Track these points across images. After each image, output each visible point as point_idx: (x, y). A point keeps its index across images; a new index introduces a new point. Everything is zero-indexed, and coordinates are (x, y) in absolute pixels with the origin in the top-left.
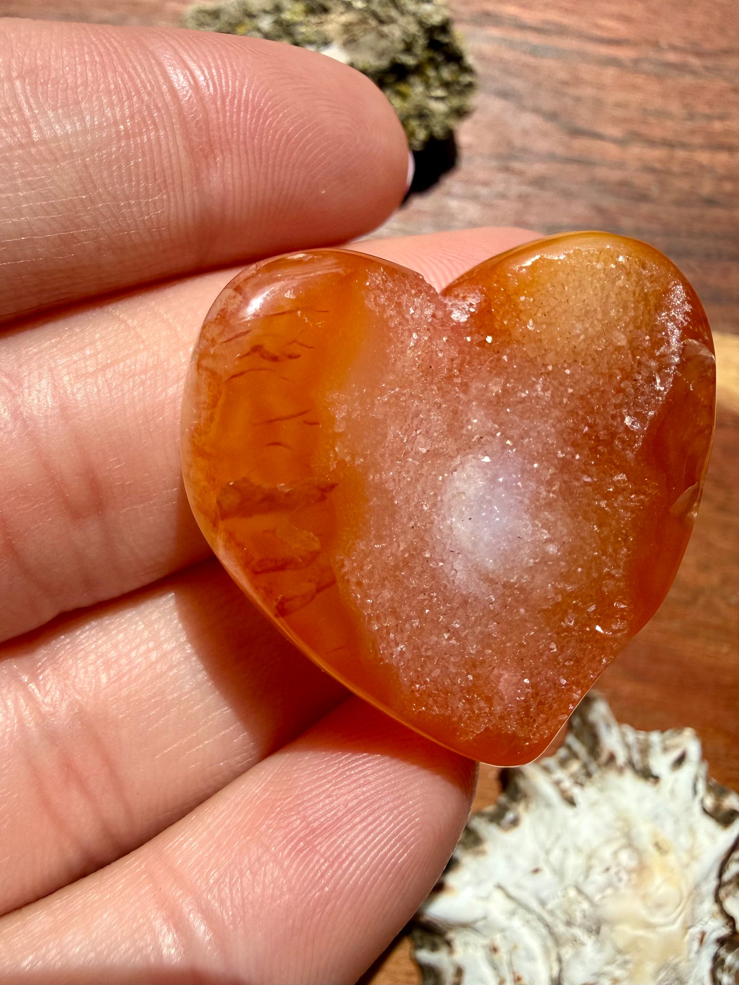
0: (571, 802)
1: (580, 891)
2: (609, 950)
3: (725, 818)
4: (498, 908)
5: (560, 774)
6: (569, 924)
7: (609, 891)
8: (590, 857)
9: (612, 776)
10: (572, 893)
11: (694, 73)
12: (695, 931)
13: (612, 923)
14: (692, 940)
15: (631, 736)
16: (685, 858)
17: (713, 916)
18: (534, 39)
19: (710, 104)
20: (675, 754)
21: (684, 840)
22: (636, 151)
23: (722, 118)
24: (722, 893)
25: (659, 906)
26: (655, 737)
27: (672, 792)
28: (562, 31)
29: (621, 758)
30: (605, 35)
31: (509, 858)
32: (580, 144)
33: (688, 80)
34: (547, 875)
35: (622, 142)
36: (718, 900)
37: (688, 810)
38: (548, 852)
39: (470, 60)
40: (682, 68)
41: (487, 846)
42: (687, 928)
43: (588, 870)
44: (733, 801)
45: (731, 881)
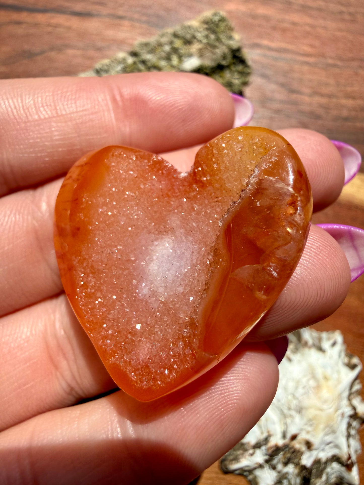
0: (290, 360)
1: (294, 396)
2: (305, 420)
3: (353, 367)
6: (289, 409)
7: (305, 396)
8: (298, 382)
9: (306, 350)
10: (290, 397)
11: (340, 68)
12: (340, 412)
13: (307, 408)
14: (338, 416)
15: (315, 334)
16: (336, 382)
17: (347, 406)
18: (274, 54)
19: (346, 80)
20: (331, 342)
21: (335, 376)
22: (317, 99)
24: (351, 397)
25: (325, 402)
26: (324, 335)
27: (331, 357)
29: (310, 342)
30: (303, 52)
32: (294, 96)
33: (337, 71)
35: (311, 95)
36: (349, 399)
37: (337, 364)
39: (250, 63)
40: (334, 66)
42: (336, 410)
43: (297, 388)
44: (355, 360)
45: (355, 392)
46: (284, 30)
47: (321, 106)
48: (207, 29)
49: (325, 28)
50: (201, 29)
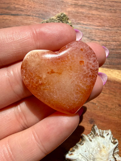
0: (91, 141)
1: (92, 154)
3: (114, 143)
4: (80, 157)
5: (90, 137)
6: (90, 159)
7: (96, 154)
8: (93, 149)
9: (97, 137)
11: (110, 30)
13: (96, 159)
15: (101, 131)
16: (108, 149)
17: (112, 158)
18: (85, 26)
19: (112, 35)
20: (107, 133)
21: (108, 146)
23: (114, 37)
25: (103, 156)
26: (105, 131)
27: (107, 139)
28: (90, 25)
29: (99, 134)
30: (97, 25)
31: (82, 149)
34: (87, 152)
36: (113, 155)
37: (109, 142)
38: (87, 148)
40: (108, 29)
41: (79, 148)
42: (108, 159)
43: (93, 151)
44: (117, 141)
45: (116, 153)
46: (89, 17)
48: (59, 19)
49: (105, 16)
50: (56, 20)
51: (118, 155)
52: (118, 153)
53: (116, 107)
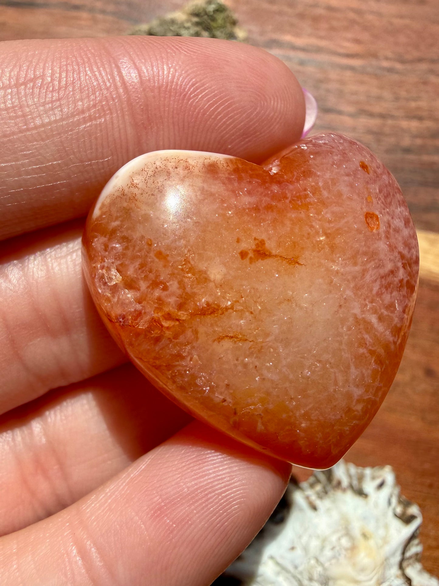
0: (314, 508)
1: (317, 560)
3: (407, 519)
4: (270, 570)
5: (309, 492)
6: (310, 579)
7: (334, 561)
8: (324, 541)
9: (339, 494)
10: (313, 562)
11: (397, 72)
13: (335, 579)
15: (353, 470)
16: (380, 542)
17: (397, 577)
18: (302, 55)
19: (408, 92)
20: (378, 482)
21: (381, 532)
22: (364, 121)
24: (405, 564)
25: (363, 570)
26: (368, 471)
27: (376, 505)
28: (319, 50)
29: (345, 482)
30: (345, 51)
32: (330, 118)
33: (395, 77)
34: (299, 552)
35: (355, 115)
36: (401, 567)
37: (385, 514)
38: (300, 537)
40: (391, 70)
42: (379, 583)
43: (322, 548)
44: (414, 510)
45: (410, 558)
46: (316, 19)
47: (370, 132)
48: (197, 24)
49: (379, 15)
50: (188, 25)
51: (418, 566)
52: (418, 558)
53: (414, 378)
